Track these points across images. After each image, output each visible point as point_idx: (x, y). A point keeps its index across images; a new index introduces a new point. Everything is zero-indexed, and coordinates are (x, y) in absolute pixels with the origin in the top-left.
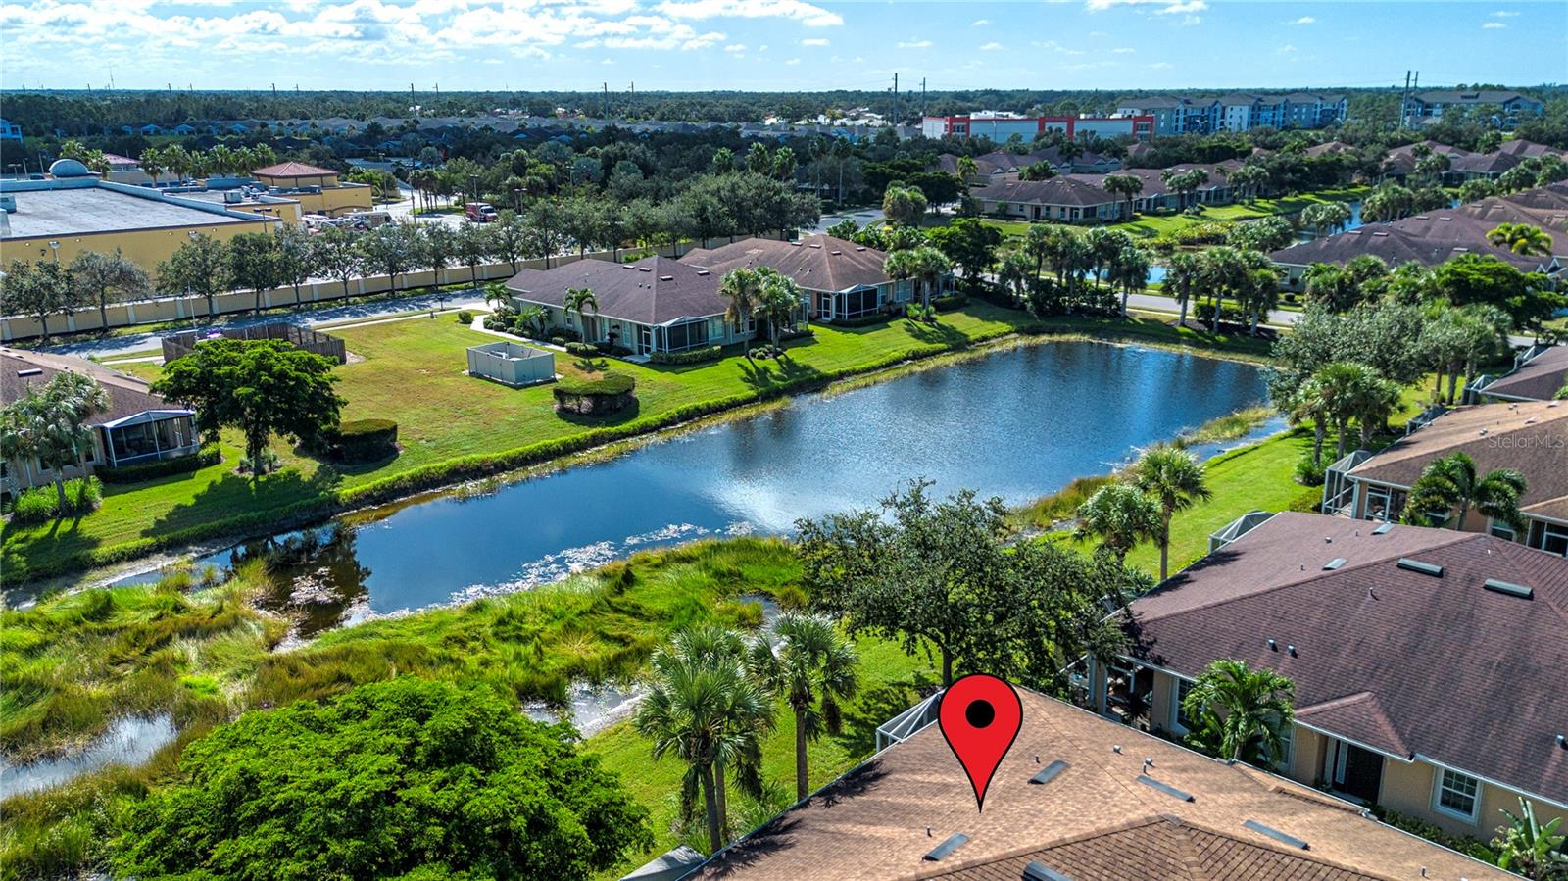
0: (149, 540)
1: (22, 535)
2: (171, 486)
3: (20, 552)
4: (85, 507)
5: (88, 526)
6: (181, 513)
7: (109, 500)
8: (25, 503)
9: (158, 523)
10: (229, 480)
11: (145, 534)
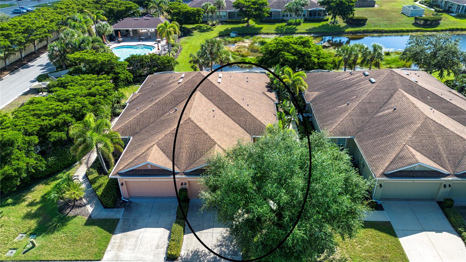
0: (306, 31)
1: (287, 26)
2: (316, 24)
3: (285, 29)
4: (299, 24)
5: (298, 27)
6: (315, 28)
7: (303, 24)
8: (290, 21)
9: (309, 29)
10: (327, 25)
11: (306, 30)
